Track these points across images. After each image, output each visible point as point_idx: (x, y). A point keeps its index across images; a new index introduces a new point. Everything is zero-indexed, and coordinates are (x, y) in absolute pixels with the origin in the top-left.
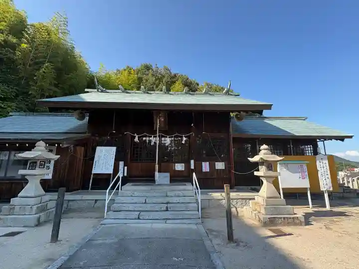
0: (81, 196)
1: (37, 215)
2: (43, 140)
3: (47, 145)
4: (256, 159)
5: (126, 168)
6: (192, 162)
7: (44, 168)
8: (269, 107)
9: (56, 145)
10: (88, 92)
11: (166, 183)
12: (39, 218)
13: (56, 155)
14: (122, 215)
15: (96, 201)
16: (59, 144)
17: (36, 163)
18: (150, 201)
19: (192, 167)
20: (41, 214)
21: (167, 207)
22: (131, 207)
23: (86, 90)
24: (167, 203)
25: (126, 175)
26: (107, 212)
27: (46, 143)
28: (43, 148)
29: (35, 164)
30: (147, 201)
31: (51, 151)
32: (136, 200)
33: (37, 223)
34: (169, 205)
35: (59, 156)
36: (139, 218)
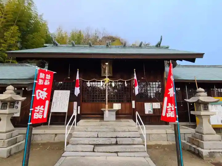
0: (44, 130)
1: (9, 148)
2: (12, 85)
3: (16, 89)
4: (192, 100)
5: (79, 107)
6: (133, 102)
7: (13, 108)
8: (201, 55)
9: (23, 89)
10: (46, 46)
11: (112, 120)
12: (11, 150)
13: (23, 97)
14: (79, 148)
15: (56, 134)
16: (25, 88)
17: (7, 103)
18: (102, 136)
19: (134, 107)
20: (12, 147)
21: (117, 141)
22: (86, 141)
23: (45, 45)
24: (116, 137)
25: (79, 113)
26: (67, 145)
27: (15, 87)
28: (12, 91)
29: (6, 105)
30: (99, 135)
31: (18, 94)
32: (89, 134)
33: (9, 155)
34: (118, 139)
35: (26, 98)
36: (94, 151)
